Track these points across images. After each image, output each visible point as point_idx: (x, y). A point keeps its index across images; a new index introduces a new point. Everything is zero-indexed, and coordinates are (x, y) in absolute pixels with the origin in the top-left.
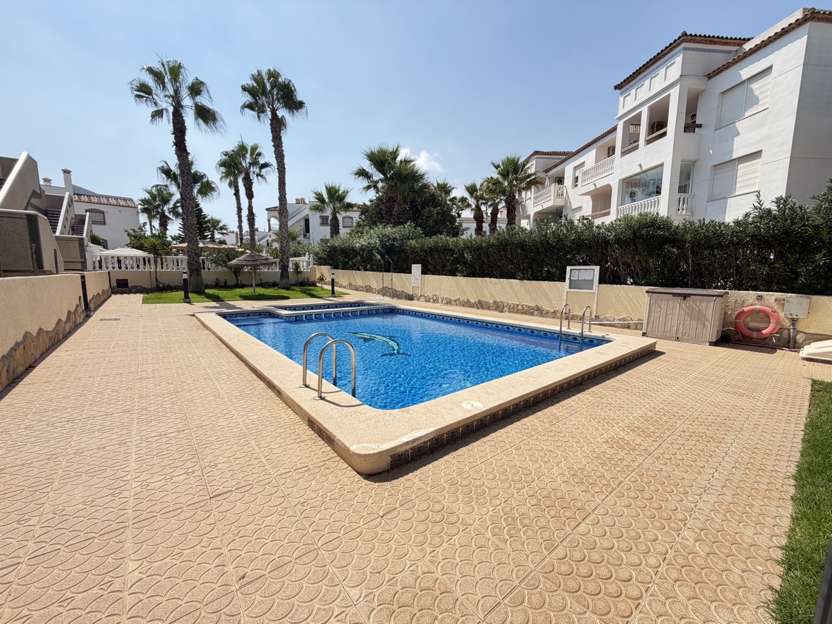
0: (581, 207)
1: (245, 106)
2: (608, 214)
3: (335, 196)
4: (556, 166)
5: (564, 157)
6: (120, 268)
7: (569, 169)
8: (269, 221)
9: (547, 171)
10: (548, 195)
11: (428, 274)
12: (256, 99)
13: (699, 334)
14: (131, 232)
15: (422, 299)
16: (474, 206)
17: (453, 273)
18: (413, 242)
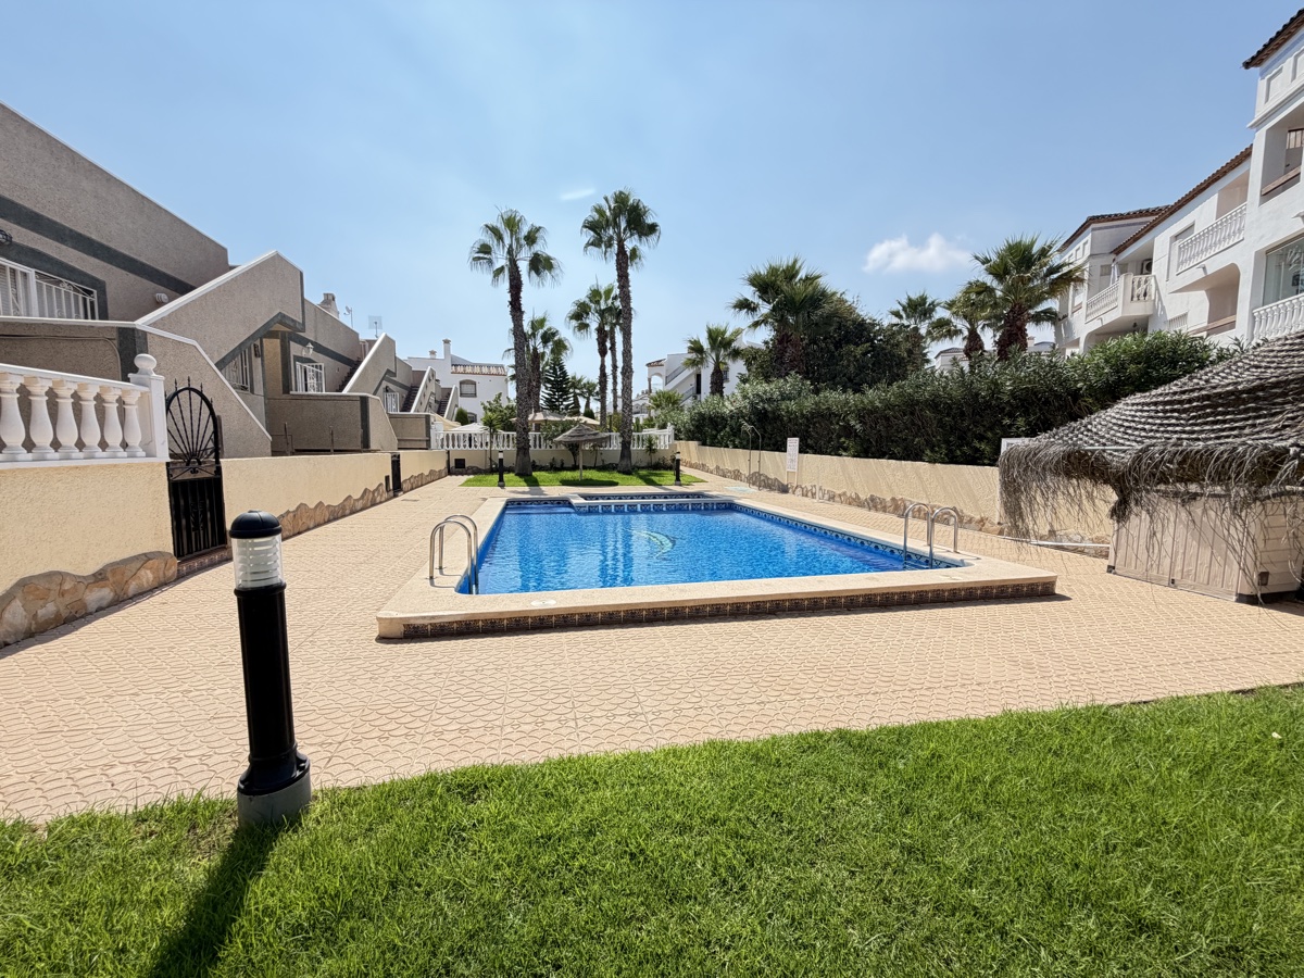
0: (1185, 315)
1: (588, 244)
2: (1232, 325)
3: (719, 340)
4: (1135, 239)
5: (1151, 219)
6: (470, 446)
7: (1161, 242)
8: (650, 380)
9: (1118, 251)
10: (1112, 298)
11: (807, 453)
12: (599, 234)
13: (1216, 576)
14: (487, 405)
15: (799, 491)
16: (966, 333)
17: (836, 451)
18: (792, 405)
